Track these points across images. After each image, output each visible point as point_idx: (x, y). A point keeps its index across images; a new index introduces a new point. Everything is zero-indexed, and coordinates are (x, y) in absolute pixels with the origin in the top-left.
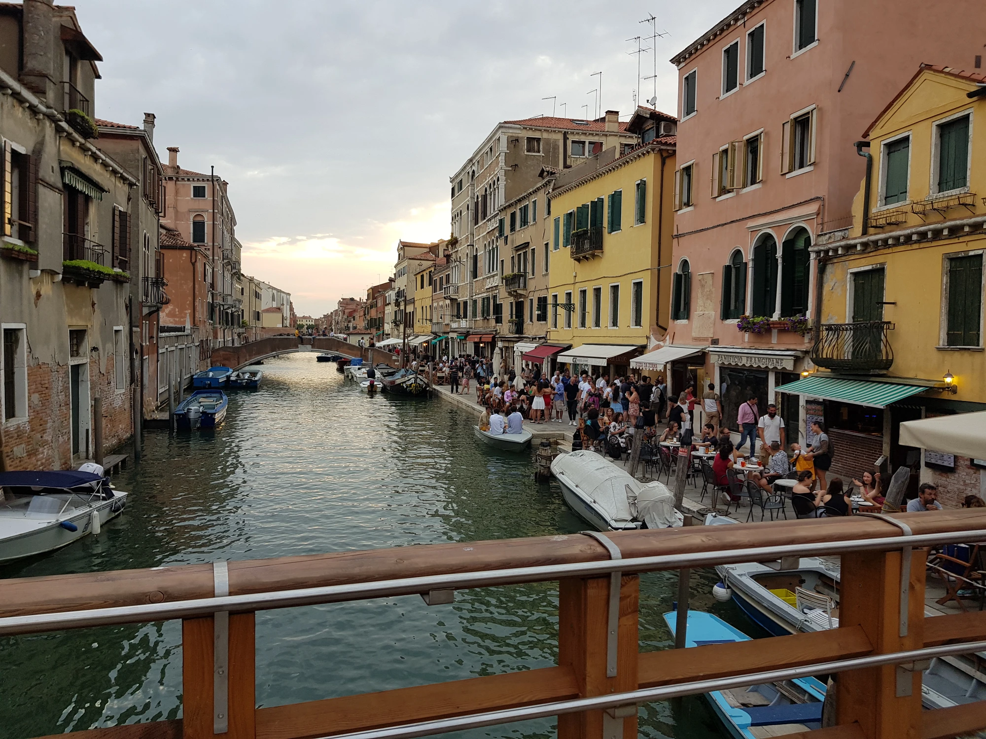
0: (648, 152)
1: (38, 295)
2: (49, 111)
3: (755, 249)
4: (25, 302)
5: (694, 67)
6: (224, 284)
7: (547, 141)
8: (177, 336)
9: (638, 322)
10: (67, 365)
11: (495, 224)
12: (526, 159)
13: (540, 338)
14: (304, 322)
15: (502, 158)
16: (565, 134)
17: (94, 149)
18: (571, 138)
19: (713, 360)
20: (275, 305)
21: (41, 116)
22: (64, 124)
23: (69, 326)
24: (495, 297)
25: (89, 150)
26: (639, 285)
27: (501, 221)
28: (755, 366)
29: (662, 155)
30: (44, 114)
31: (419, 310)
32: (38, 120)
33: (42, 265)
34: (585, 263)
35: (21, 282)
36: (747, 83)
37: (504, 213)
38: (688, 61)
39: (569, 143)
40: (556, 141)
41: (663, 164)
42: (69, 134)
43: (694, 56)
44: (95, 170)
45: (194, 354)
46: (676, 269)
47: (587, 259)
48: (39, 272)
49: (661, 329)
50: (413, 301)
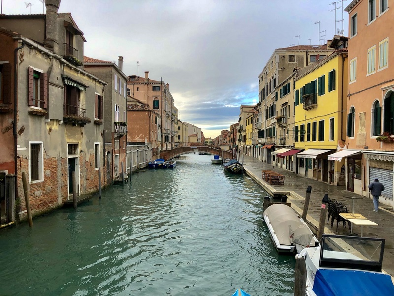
0: (336, 56)
1: (50, 130)
2: (54, 55)
3: (385, 99)
4: (43, 132)
5: (356, 11)
6: (167, 125)
7: (299, 56)
8: (139, 146)
9: (333, 139)
10: (66, 158)
11: (274, 95)
12: (288, 65)
13: (292, 146)
14: (208, 140)
15: (277, 65)
16: (307, 52)
17: (82, 70)
18: (310, 54)
19: (366, 157)
20: (195, 133)
21: (51, 57)
22: (63, 60)
23: (68, 142)
24: (274, 128)
25: (79, 71)
26: (333, 120)
27: (277, 93)
28: (385, 160)
29: (343, 57)
30: (52, 56)
31: (248, 135)
32: (50, 59)
33: (51, 117)
34: (310, 110)
35: (41, 124)
36: (380, 15)
37: (277, 90)
38: (353, 9)
39: (309, 56)
40: (302, 56)
41: (344, 60)
42: (67, 65)
43: (355, 6)
44: (83, 79)
45: (150, 154)
46: (349, 112)
47: (310, 108)
48: (49, 120)
49: (343, 141)
50: (245, 131)
